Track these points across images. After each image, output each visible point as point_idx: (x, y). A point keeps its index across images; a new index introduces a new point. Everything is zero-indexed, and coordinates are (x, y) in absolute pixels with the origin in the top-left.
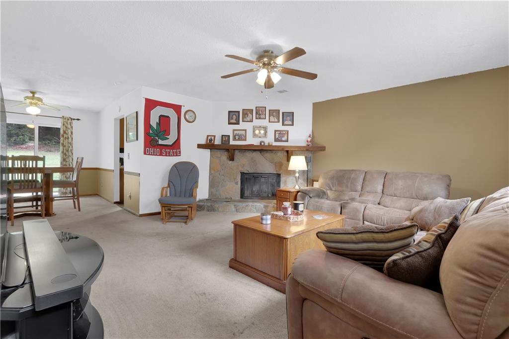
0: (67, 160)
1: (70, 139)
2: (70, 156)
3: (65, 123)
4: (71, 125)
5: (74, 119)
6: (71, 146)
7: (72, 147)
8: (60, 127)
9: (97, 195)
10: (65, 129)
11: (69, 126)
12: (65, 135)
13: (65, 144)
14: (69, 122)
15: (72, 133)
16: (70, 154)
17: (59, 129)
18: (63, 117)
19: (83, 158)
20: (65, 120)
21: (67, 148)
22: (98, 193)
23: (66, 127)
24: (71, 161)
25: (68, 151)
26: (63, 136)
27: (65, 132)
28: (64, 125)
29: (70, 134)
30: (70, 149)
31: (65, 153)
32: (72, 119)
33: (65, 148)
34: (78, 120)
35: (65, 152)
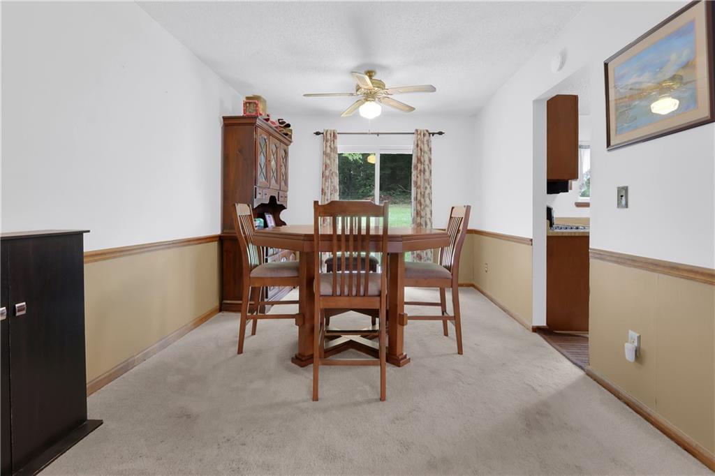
0: (423, 214)
1: (427, 173)
2: (426, 206)
3: (419, 142)
4: (428, 145)
5: (433, 134)
6: (428, 187)
7: (431, 188)
8: (411, 153)
9: (473, 285)
10: (419, 155)
11: (426, 149)
12: (419, 165)
13: (419, 183)
14: (426, 138)
15: (430, 160)
16: (428, 202)
17: (410, 156)
18: (417, 130)
19: (468, 209)
20: (419, 137)
21: (422, 190)
22: (476, 284)
23: (421, 150)
24: (429, 216)
25: (424, 196)
26: (416, 168)
27: (419, 160)
28: (417, 145)
29: (427, 162)
30: (427, 192)
31: (420, 200)
32: (430, 134)
33: (419, 191)
34: (440, 133)
35: (419, 198)
